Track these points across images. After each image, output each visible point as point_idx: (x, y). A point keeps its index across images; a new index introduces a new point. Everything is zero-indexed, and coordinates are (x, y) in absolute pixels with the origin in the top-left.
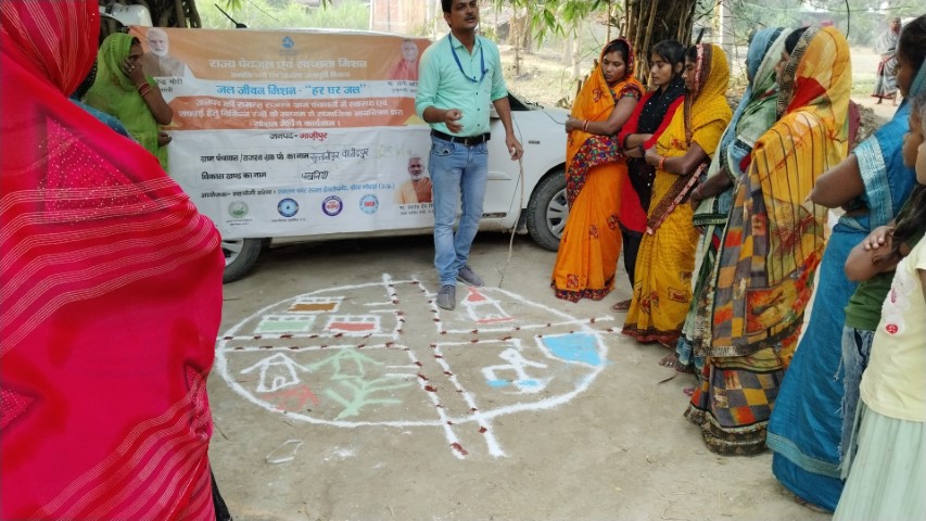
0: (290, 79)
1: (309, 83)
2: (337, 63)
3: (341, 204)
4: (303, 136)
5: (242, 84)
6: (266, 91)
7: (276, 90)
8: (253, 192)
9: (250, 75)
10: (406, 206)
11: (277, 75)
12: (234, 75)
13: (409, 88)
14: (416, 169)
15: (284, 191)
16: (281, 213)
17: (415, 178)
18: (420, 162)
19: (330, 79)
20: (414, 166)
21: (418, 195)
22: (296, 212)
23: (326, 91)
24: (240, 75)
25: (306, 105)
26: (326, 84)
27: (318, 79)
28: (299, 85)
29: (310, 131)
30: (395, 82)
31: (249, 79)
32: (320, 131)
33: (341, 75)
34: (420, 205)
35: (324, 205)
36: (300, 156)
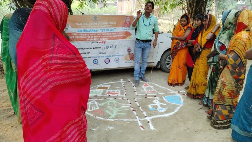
0: (96, 28)
1: (101, 28)
2: (108, 23)
3: (110, 60)
4: (100, 42)
5: (84, 29)
6: (90, 31)
7: (93, 31)
8: (87, 57)
9: (86, 27)
10: (127, 61)
11: (93, 27)
12: (82, 27)
13: (127, 29)
14: (130, 51)
15: (95, 57)
16: (94, 63)
17: (129, 53)
18: (131, 49)
19: (106, 27)
20: (129, 50)
21: (130, 58)
22: (98, 63)
23: (105, 30)
24: (83, 27)
25: (100, 34)
26: (105, 29)
27: (103, 27)
28: (98, 29)
29: (101, 41)
30: (124, 28)
31: (86, 28)
32: (104, 41)
33: (109, 26)
34: (131, 60)
35: (105, 61)
36: (99, 48)
